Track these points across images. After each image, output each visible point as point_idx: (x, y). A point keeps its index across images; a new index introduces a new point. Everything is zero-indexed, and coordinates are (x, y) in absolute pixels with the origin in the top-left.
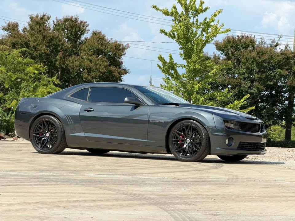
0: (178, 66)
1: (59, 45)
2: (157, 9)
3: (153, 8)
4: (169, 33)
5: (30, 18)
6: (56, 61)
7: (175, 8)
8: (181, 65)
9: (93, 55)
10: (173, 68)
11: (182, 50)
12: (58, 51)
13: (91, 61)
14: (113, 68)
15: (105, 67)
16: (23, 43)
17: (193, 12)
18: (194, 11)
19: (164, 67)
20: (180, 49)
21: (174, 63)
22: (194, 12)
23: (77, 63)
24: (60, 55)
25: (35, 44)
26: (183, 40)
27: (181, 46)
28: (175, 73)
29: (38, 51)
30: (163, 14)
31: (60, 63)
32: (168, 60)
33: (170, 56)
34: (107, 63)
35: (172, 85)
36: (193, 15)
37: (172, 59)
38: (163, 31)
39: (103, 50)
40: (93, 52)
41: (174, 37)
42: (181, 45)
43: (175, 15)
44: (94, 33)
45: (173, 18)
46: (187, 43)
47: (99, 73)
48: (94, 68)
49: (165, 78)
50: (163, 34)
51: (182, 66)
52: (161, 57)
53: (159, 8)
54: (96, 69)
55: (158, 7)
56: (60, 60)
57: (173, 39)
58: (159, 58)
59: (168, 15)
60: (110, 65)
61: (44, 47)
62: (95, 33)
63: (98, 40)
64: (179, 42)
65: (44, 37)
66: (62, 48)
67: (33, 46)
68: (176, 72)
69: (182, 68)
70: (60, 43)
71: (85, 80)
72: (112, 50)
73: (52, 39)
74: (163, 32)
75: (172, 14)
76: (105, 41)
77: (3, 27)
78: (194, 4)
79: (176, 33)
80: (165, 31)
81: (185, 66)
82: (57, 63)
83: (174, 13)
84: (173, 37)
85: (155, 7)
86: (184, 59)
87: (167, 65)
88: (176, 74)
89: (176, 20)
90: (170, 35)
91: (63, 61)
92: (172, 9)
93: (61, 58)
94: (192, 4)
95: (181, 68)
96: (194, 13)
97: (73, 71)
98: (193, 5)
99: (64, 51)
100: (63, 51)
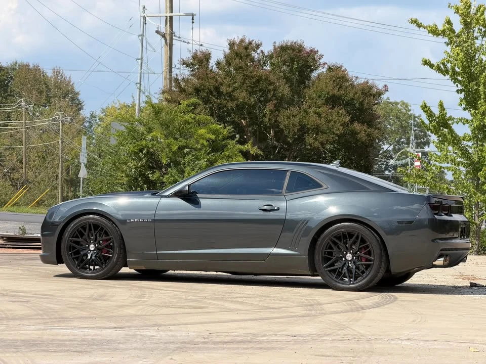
0: (456, 120)
1: (269, 91)
2: (419, 26)
3: (412, 23)
4: (438, 65)
5: (229, 44)
6: (264, 116)
7: (449, 22)
8: (460, 120)
9: (325, 105)
10: (446, 125)
11: (461, 93)
12: (267, 101)
13: (319, 115)
14: (357, 126)
15: (343, 125)
16: (212, 88)
17: (481, 27)
18: (483, 26)
19: (431, 123)
20: (458, 93)
21: (448, 116)
22: (483, 28)
23: (297, 119)
24: (270, 107)
25: (230, 90)
26: (462, 77)
27: (460, 87)
28: (449, 134)
29: (234, 101)
30: (429, 33)
31: (270, 119)
32: (436, 111)
33: (441, 105)
34: (347, 119)
35: (448, 154)
36: (480, 33)
37: (444, 109)
38: (428, 61)
39: (341, 96)
40: (324, 101)
41: (447, 72)
42: (459, 85)
43: (449, 34)
44: (330, 68)
45: (446, 40)
46: (469, 83)
47: (333, 136)
48: (324, 127)
49: (437, 141)
50: (427, 67)
51: (462, 121)
52: (426, 106)
53: (421, 23)
54: (328, 128)
55: (420, 21)
56: (270, 115)
57: (445, 75)
58: (421, 106)
59: (438, 35)
60: (352, 121)
61: (244, 94)
62: (332, 69)
63: (334, 81)
64: (456, 81)
65: (246, 77)
66: (274, 95)
67: (227, 93)
68: (451, 131)
69: (464, 124)
70: (271, 87)
71: (309, 147)
72: (356, 96)
73: (258, 81)
74: (426, 63)
75: (443, 33)
76: (347, 81)
77: (184, 60)
78: (483, 14)
79: (449, 65)
80: (432, 62)
81: (467, 120)
82: (266, 120)
83: (447, 32)
84: (445, 72)
85: (415, 22)
86: (464, 109)
87: (435, 120)
88: (452, 136)
89: (451, 42)
90: (439, 69)
91: (275, 116)
92: (444, 26)
93: (271, 111)
94: (479, 14)
95: (460, 124)
96: (483, 31)
97: (289, 133)
98: (480, 16)
99: (277, 99)
100: (275, 100)
